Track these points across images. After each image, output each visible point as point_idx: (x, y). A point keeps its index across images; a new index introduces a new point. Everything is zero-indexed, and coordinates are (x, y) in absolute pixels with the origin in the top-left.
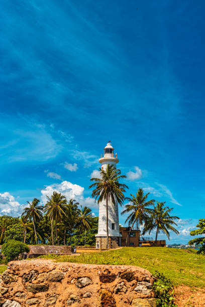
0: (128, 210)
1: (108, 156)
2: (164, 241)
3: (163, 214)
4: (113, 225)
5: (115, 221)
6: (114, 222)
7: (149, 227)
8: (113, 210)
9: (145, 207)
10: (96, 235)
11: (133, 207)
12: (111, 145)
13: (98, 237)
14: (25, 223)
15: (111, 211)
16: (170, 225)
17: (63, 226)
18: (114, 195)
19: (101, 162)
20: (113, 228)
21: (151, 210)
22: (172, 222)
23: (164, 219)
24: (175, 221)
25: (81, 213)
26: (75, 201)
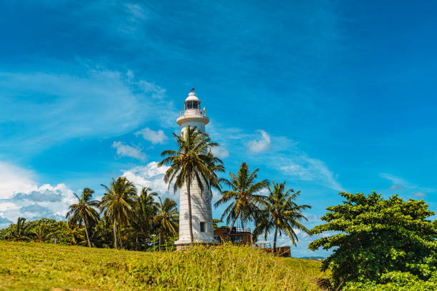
0: (225, 200)
1: (191, 113)
2: (288, 248)
3: (285, 203)
4: (202, 224)
5: (205, 218)
6: (203, 220)
7: (263, 226)
8: (201, 200)
9: (254, 194)
10: (176, 243)
11: (232, 194)
12: (195, 95)
13: (179, 245)
14: (73, 228)
15: (199, 203)
16: (297, 220)
17: (132, 231)
18: (200, 176)
19: (180, 123)
20: (202, 230)
21: (264, 197)
22: (299, 216)
23: (286, 212)
24: (304, 213)
25: (160, 209)
26: (150, 190)
